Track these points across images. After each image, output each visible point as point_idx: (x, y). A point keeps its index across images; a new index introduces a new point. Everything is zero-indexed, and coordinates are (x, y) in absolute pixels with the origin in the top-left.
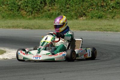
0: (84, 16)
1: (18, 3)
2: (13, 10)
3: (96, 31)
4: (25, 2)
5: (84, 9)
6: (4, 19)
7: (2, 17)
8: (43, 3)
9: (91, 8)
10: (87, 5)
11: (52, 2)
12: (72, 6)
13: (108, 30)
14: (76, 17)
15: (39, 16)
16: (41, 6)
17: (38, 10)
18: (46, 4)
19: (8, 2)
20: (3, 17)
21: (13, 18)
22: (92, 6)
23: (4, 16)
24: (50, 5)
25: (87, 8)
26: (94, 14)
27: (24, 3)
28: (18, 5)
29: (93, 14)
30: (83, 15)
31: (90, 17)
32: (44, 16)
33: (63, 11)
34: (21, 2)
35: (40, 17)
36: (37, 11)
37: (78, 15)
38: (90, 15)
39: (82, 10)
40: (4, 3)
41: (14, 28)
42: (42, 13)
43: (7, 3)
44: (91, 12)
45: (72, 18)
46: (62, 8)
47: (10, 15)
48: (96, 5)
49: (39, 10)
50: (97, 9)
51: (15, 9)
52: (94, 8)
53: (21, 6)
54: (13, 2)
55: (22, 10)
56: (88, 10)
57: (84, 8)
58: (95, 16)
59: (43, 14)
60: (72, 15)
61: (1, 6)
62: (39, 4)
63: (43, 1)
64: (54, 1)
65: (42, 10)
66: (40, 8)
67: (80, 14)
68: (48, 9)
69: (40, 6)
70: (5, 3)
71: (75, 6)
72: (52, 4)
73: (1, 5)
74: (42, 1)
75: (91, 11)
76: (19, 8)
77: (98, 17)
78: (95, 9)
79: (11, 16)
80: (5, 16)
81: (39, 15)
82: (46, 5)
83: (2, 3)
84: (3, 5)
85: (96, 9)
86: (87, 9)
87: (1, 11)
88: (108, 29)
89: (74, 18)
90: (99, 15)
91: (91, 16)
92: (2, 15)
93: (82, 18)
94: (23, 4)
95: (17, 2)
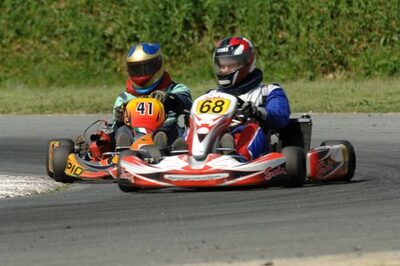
0: (340, 67)
1: (103, 29)
2: (87, 53)
3: (345, 111)
4: (130, 24)
5: (339, 42)
6: (53, 87)
7: (46, 82)
8: (194, 25)
9: (365, 39)
10: (350, 28)
11: (226, 21)
12: (298, 35)
13: (388, 106)
14: (309, 73)
15: (179, 72)
16: (185, 36)
17: (176, 52)
18: (205, 29)
19: (66, 27)
20: (51, 81)
21: (86, 83)
22: (371, 30)
23: (54, 77)
24: (219, 34)
25: (349, 39)
26: (378, 59)
27: (125, 28)
28: (104, 37)
29: (373, 59)
30: (335, 65)
31: (363, 72)
32: (198, 73)
33: (265, 52)
34: (114, 25)
35: (180, 76)
36: (172, 54)
37: (319, 66)
38: (361, 65)
39: (333, 46)
40: (53, 31)
41: (60, 112)
42: (189, 62)
43: (63, 29)
44: (366, 55)
45: (298, 75)
46: (260, 42)
47: (76, 75)
48: (383, 26)
49: (179, 54)
50: (385, 43)
51: (92, 52)
52: (374, 39)
53: (114, 40)
54: (87, 27)
55: (119, 55)
56: (354, 46)
57: (339, 38)
58: (379, 67)
59: (194, 66)
60: (295, 68)
61: (44, 43)
62: (178, 30)
63: (193, 19)
64: (231, 19)
65: (188, 50)
66: (183, 44)
67: (327, 62)
68: (211, 48)
69: (182, 38)
70: (59, 31)
71: (307, 35)
72: (227, 29)
73: (45, 38)
74: (188, 19)
75: (365, 49)
76: (110, 46)
77: (389, 68)
78: (379, 41)
79: (78, 76)
80: (58, 77)
81: (179, 69)
82: (205, 32)
83: (48, 31)
84: (49, 37)
85: (382, 41)
86: (352, 42)
87: (45, 61)
88: (391, 103)
89: (302, 76)
90: (395, 62)
91: (366, 68)
92: (47, 74)
93: (331, 76)
94: (123, 32)
95: (100, 26)
